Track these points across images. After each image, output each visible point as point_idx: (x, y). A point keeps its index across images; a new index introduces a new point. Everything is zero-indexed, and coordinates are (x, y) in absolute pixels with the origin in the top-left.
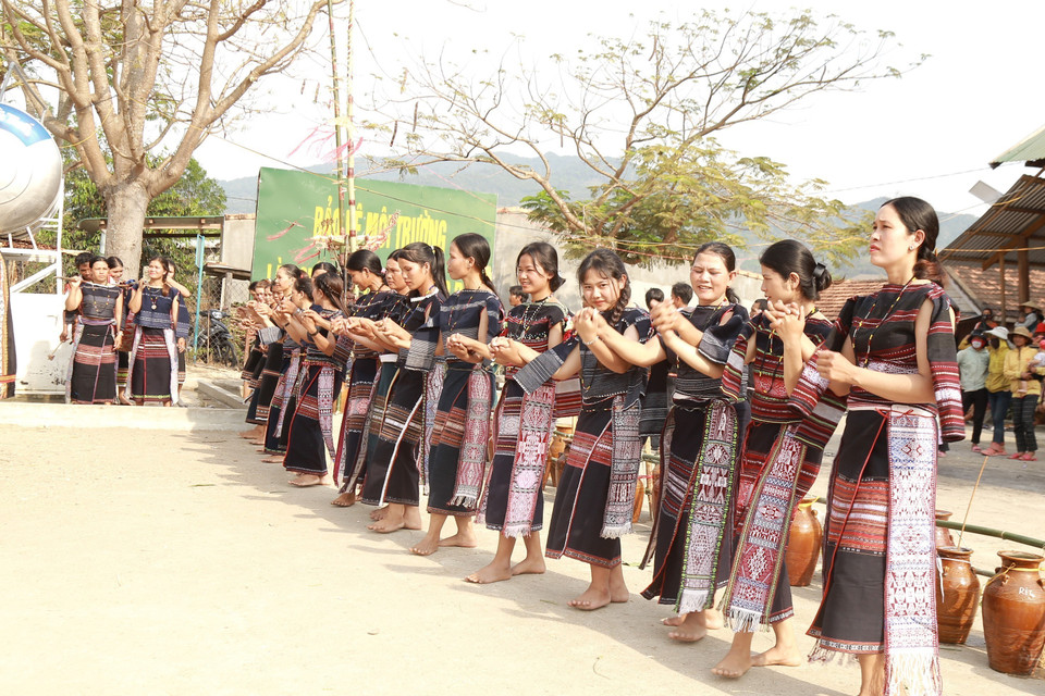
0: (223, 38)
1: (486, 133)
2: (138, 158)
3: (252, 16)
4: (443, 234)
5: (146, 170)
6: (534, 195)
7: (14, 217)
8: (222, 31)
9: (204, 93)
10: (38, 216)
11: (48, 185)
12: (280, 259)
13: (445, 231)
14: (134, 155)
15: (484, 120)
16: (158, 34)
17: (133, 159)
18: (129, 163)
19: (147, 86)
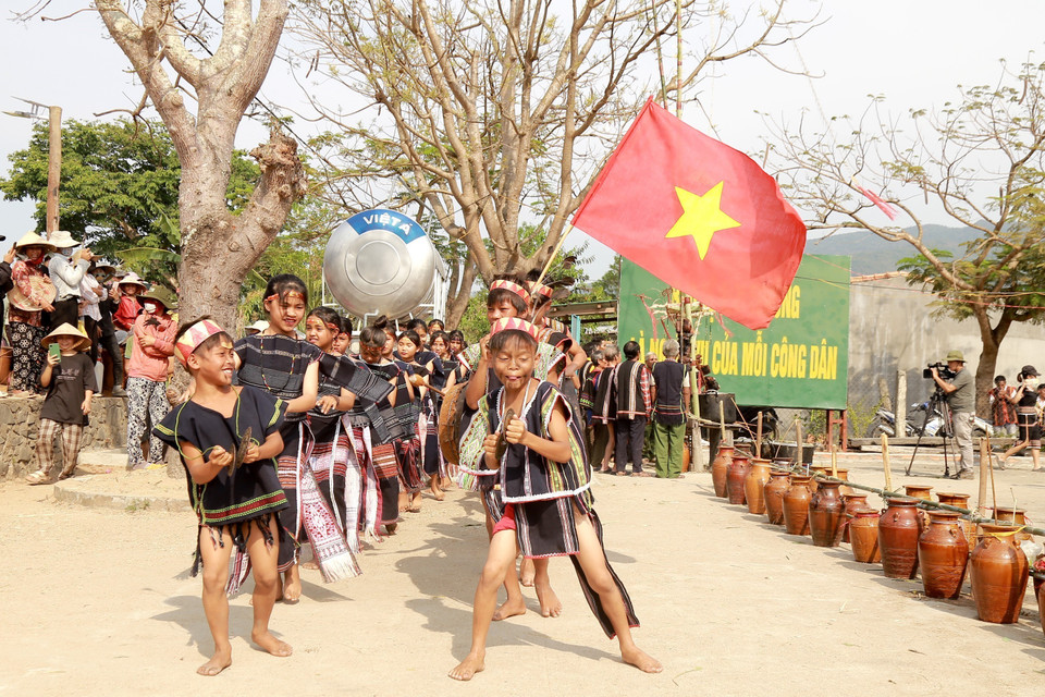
0: (579, 133)
1: (848, 197)
2: (512, 248)
3: (602, 110)
4: (797, 299)
5: (520, 259)
6: (911, 257)
7: (399, 305)
8: (577, 128)
9: (566, 185)
10: (417, 302)
11: (424, 275)
12: (642, 332)
13: (798, 296)
14: (508, 246)
15: (849, 185)
16: (525, 137)
17: (508, 249)
18: (507, 253)
19: (518, 184)
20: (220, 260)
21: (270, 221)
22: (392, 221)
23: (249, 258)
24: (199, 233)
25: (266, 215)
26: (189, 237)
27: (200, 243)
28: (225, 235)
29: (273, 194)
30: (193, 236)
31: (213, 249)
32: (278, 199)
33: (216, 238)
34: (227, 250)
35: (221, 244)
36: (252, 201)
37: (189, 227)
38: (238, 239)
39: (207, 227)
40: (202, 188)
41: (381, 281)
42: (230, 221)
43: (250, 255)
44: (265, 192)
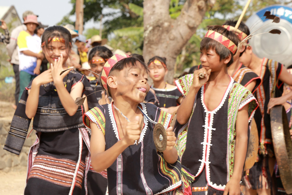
20: (164, 45)
21: (192, 22)
22: (285, 13)
23: (181, 44)
24: (153, 30)
25: (190, 19)
26: (148, 32)
27: (153, 35)
28: (168, 30)
29: (194, 7)
30: (150, 32)
31: (161, 39)
32: (197, 10)
33: (163, 32)
34: (168, 39)
35: (165, 36)
36: (183, 11)
37: (148, 26)
38: (174, 33)
39: (158, 26)
40: (156, 4)
41: (277, 52)
42: (170, 22)
43: (181, 43)
44: (190, 5)
